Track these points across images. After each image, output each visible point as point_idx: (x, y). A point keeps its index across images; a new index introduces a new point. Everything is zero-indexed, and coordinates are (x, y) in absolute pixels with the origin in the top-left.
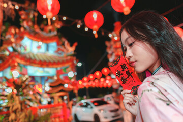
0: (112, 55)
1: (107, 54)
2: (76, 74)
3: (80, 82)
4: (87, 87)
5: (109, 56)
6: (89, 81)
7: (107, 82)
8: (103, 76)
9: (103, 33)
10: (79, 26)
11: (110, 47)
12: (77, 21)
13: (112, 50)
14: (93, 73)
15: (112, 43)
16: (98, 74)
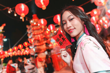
0: (30, 34)
1: (28, 33)
2: (3, 46)
3: (6, 53)
4: (11, 56)
5: (28, 35)
6: (13, 51)
7: (26, 51)
8: (24, 48)
9: (27, 20)
10: (9, 12)
11: (30, 29)
12: (8, 8)
13: (31, 31)
14: (17, 46)
15: (31, 26)
16: (20, 46)
